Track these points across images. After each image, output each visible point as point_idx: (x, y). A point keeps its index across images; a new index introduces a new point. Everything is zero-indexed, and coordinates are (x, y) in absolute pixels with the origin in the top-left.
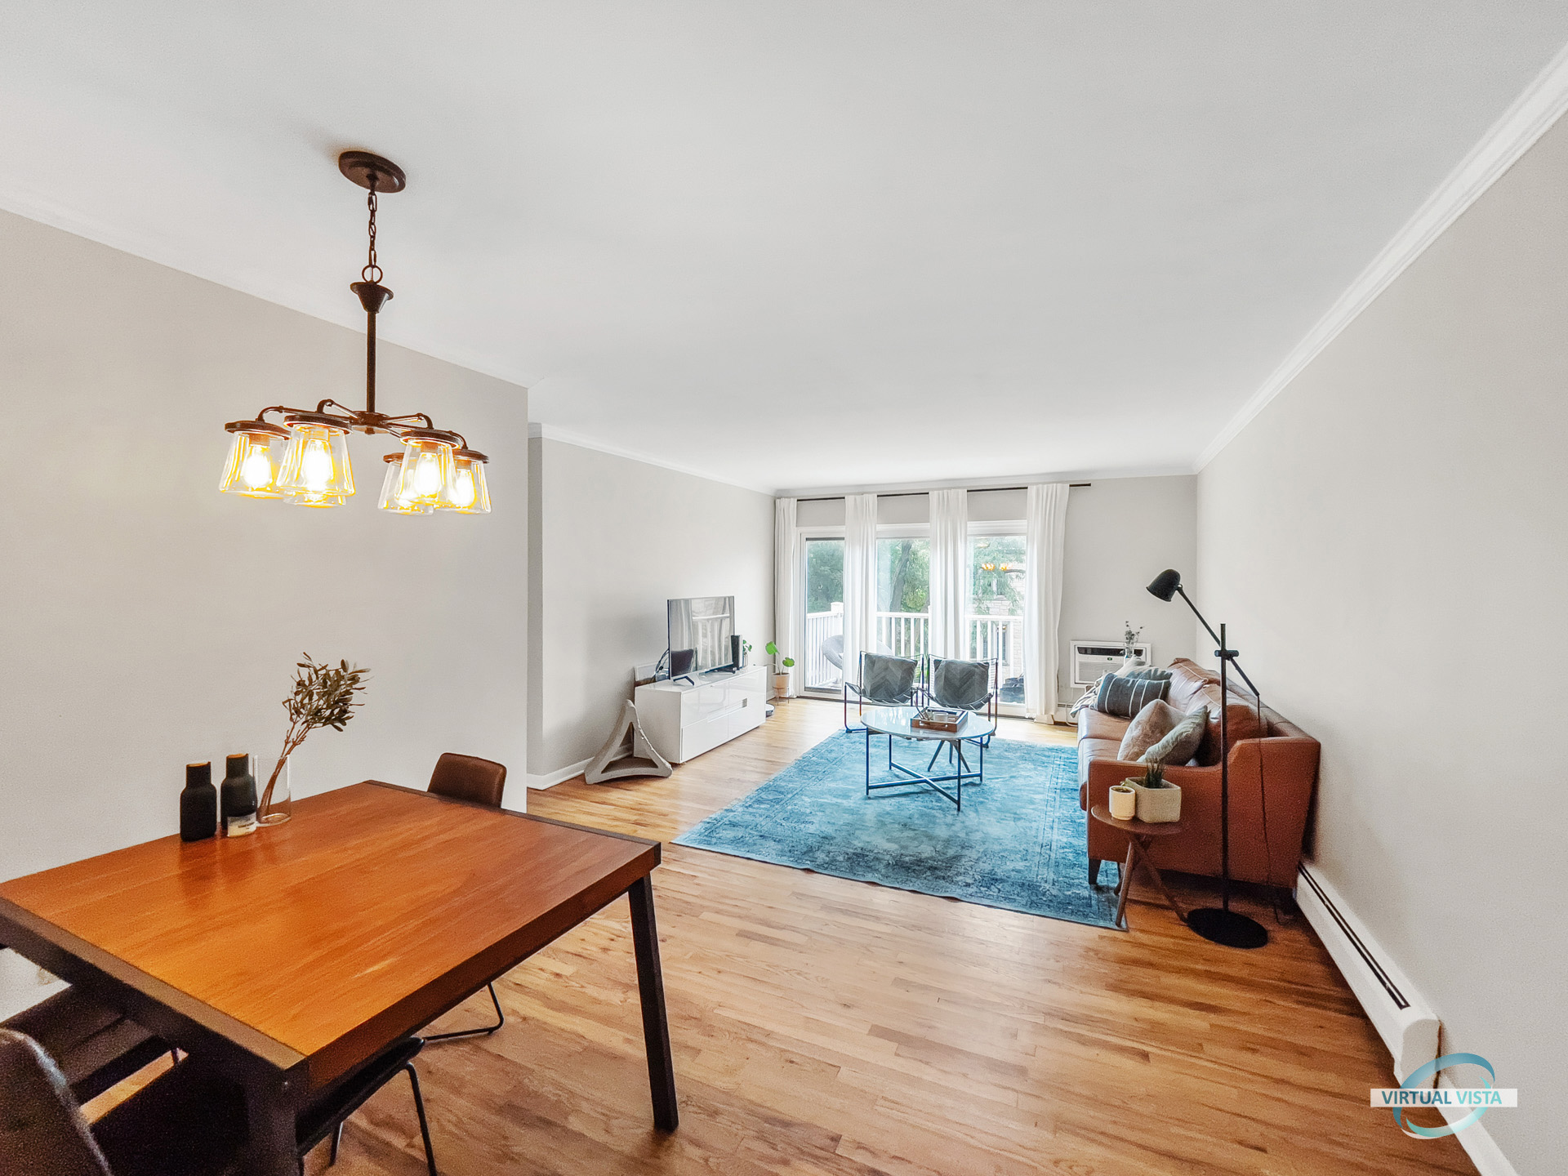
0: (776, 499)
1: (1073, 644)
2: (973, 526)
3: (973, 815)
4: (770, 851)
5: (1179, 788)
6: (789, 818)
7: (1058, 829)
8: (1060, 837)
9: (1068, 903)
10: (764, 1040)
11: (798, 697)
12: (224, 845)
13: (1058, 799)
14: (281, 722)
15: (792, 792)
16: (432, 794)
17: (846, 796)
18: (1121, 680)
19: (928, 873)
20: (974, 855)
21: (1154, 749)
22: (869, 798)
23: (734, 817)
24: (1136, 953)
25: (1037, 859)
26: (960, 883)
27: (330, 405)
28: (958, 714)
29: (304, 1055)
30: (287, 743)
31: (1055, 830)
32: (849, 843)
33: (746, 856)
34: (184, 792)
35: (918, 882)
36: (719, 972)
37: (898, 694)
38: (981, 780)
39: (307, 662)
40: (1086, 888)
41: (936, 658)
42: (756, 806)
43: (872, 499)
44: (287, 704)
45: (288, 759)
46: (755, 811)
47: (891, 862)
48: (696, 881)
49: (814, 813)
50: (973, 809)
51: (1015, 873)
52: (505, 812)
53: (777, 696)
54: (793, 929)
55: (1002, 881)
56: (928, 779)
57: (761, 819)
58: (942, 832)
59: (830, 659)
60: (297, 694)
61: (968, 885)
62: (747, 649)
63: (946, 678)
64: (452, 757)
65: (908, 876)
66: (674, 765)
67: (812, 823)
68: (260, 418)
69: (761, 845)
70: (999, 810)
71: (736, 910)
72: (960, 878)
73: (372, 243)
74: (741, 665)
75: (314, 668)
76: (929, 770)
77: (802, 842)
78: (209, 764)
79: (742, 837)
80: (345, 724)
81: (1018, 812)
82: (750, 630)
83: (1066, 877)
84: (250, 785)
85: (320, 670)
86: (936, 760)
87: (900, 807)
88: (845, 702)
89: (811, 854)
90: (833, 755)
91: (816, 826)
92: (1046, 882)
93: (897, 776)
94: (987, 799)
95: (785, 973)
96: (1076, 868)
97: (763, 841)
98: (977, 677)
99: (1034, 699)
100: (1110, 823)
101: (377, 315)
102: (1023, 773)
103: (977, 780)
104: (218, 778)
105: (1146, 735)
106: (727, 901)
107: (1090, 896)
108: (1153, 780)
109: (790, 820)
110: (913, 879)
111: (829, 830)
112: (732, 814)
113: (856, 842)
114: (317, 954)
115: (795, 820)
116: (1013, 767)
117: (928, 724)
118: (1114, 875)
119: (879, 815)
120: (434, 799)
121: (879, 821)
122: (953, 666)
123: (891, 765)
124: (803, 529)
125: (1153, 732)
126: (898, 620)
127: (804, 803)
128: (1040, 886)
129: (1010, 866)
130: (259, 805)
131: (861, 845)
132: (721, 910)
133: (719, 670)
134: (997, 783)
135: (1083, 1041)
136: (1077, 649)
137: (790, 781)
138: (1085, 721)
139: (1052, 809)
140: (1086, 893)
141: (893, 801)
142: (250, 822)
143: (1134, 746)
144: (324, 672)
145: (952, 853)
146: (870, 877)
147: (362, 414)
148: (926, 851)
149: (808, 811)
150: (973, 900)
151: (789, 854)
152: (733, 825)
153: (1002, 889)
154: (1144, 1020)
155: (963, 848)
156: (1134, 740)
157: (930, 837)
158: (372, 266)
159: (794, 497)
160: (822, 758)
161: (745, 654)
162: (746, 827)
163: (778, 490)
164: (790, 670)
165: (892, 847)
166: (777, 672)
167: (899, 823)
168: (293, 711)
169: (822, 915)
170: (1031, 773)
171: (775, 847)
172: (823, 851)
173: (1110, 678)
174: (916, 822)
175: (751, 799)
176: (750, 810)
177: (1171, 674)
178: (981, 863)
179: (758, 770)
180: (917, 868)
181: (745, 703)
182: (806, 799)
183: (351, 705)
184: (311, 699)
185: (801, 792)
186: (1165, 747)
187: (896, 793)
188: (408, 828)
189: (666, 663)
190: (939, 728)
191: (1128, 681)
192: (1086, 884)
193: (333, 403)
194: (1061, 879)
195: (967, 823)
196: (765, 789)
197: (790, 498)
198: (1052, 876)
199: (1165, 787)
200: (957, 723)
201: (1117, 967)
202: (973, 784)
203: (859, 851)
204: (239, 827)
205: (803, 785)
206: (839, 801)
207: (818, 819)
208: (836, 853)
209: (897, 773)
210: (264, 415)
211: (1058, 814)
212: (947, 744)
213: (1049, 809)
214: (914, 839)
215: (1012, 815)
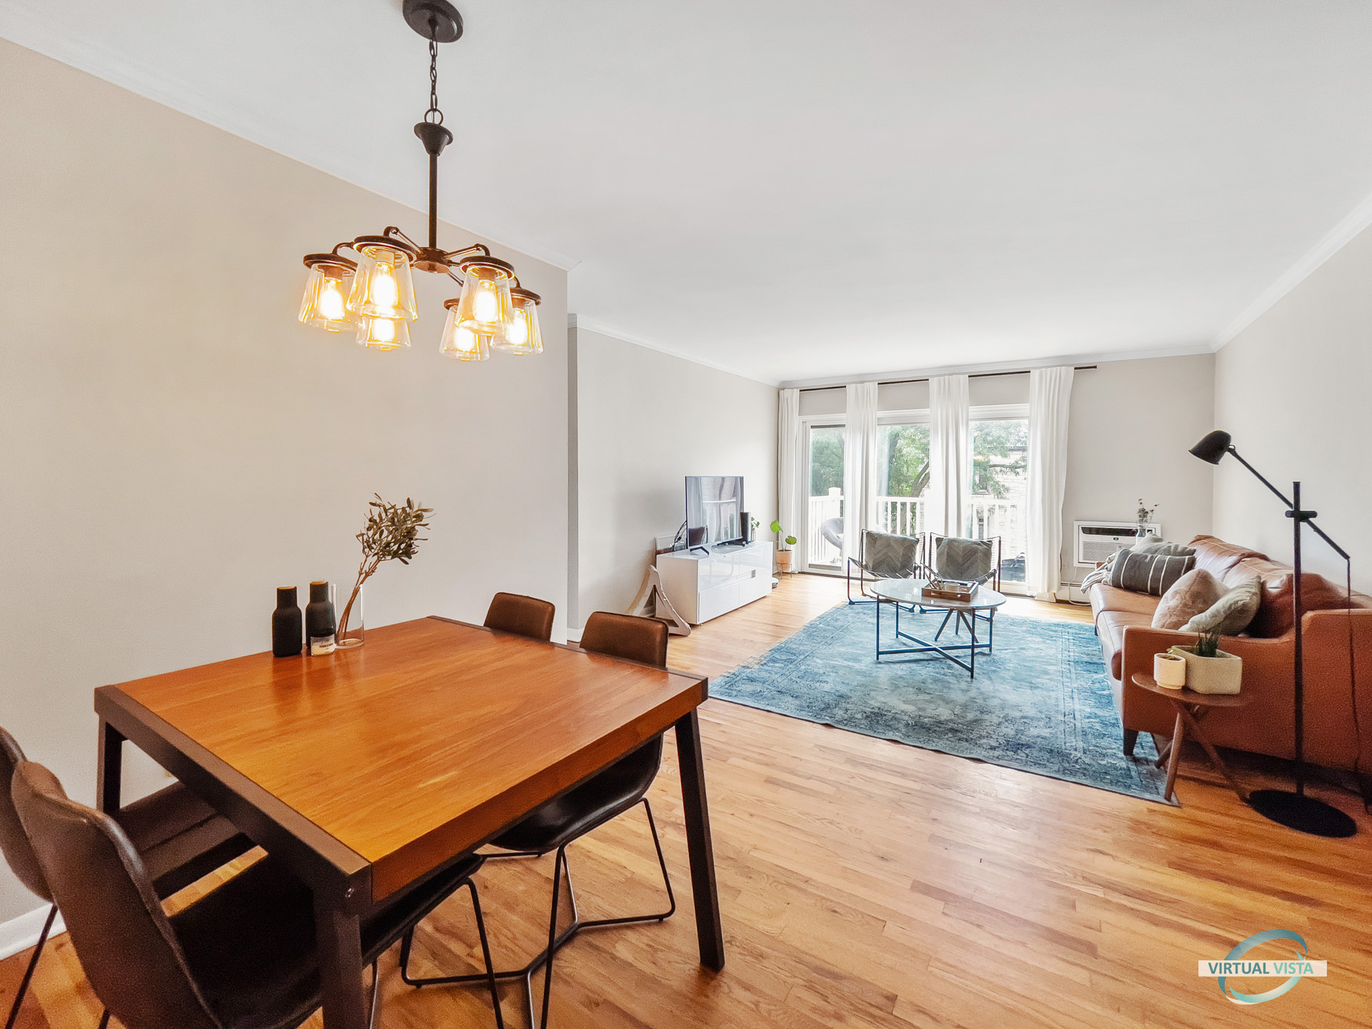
0: (779, 390)
1: (1076, 524)
2: (974, 410)
3: (987, 682)
4: (789, 704)
5: (1239, 658)
6: (803, 677)
7: (1079, 699)
8: (1083, 707)
9: (1106, 773)
10: (803, 886)
11: (799, 573)
12: (309, 663)
13: (1073, 670)
14: (356, 556)
15: (803, 654)
16: (488, 629)
17: (856, 660)
18: (1137, 556)
19: (950, 735)
20: (996, 720)
21: (1203, 618)
22: (880, 663)
23: (752, 673)
24: (1195, 831)
25: (1062, 727)
26: (984, 746)
27: (395, 233)
28: (969, 585)
29: (369, 862)
30: (360, 574)
31: (1076, 700)
32: (866, 702)
33: (766, 709)
34: (275, 613)
35: (941, 742)
36: (752, 815)
37: (900, 570)
38: (991, 651)
39: (378, 502)
40: (1122, 758)
41: (938, 536)
42: (771, 664)
43: (873, 387)
44: (360, 538)
45: (361, 590)
46: (770, 668)
47: (910, 722)
48: (721, 728)
49: (827, 674)
50: (986, 677)
51: (1041, 740)
52: (553, 645)
53: (781, 571)
54: (819, 779)
55: (1029, 746)
56: (937, 647)
57: (777, 676)
58: (959, 697)
59: (828, 538)
60: (369, 529)
61: (993, 748)
62: (755, 525)
63: (949, 555)
64: (504, 595)
65: (930, 737)
66: (692, 626)
67: (827, 682)
68: (335, 251)
69: (780, 700)
70: (1014, 679)
71: (761, 757)
72: (984, 741)
73: (434, 88)
74: (749, 540)
75: (384, 506)
76: (936, 640)
77: (819, 699)
78: (296, 588)
79: (760, 691)
80: (410, 558)
81: (1033, 682)
82: (757, 505)
83: (1097, 746)
84: (329, 611)
85: (390, 509)
86: (943, 631)
87: (912, 672)
88: (849, 578)
89: (829, 711)
90: (839, 623)
91: (830, 685)
92: (1076, 750)
93: (904, 644)
94: (1000, 668)
95: (817, 821)
96: (1105, 738)
97: (782, 695)
98: (980, 554)
99: (1037, 577)
100: (1154, 690)
101: (438, 158)
102: (1031, 645)
103: (986, 650)
104: (303, 601)
105: (1185, 605)
106: (751, 748)
107: (1128, 767)
108: (1206, 649)
109: (805, 679)
110: (935, 740)
111: (844, 690)
112: (749, 670)
113: (872, 702)
114: (383, 762)
115: (810, 679)
116: (1021, 639)
117: (940, 593)
118: (1151, 748)
119: (892, 678)
120: (488, 634)
121: (892, 683)
122: (956, 544)
123: (898, 633)
124: (805, 418)
125: (1193, 602)
126: (894, 505)
127: (817, 664)
128: (1071, 754)
129: (1033, 732)
130: (337, 629)
131: (877, 705)
132: (747, 756)
133: (730, 543)
134: (1007, 653)
135: (1154, 921)
136: (1081, 529)
137: (801, 644)
138: (1098, 596)
139: (1068, 680)
140: (1124, 765)
141: (903, 666)
142: (329, 643)
143: (1171, 616)
144: (392, 511)
145: (972, 717)
146: (890, 735)
147: (425, 250)
148: (944, 713)
149: (821, 671)
150: (1001, 762)
151: (807, 709)
152: (752, 680)
153: (1030, 754)
154: (1224, 906)
155: (982, 713)
156: (1171, 612)
157: (947, 702)
158: (434, 110)
159: (797, 388)
160: (829, 625)
161: (753, 530)
162: (764, 683)
163: (784, 382)
164: (792, 547)
165: (910, 708)
166: (780, 548)
167: (913, 688)
168: (365, 544)
169: (848, 768)
170: (1041, 646)
171: (793, 703)
172: (840, 708)
173: (1125, 554)
174: (930, 686)
175: (765, 658)
176: (765, 667)
177: (1195, 550)
178: (1003, 727)
179: (770, 633)
180: (937, 729)
181: (753, 573)
182: (818, 661)
183: (417, 539)
184: (381, 536)
185: (812, 655)
186: (1214, 616)
187: (907, 659)
188: (465, 656)
189: (684, 535)
190: (951, 597)
191: (1146, 557)
192: (1121, 755)
193: (398, 230)
194: (1092, 748)
195: (982, 690)
196: (778, 650)
197: (793, 388)
198: (1081, 745)
199: (1221, 657)
200: (970, 593)
201: (1177, 844)
202: (983, 654)
203: (876, 710)
204: (321, 647)
205: (814, 648)
206: (851, 664)
207: (832, 679)
208: (854, 711)
209: (904, 642)
210: (338, 249)
211: (1076, 685)
212: (954, 614)
213: (1065, 680)
214: (930, 702)
215: (1028, 684)
